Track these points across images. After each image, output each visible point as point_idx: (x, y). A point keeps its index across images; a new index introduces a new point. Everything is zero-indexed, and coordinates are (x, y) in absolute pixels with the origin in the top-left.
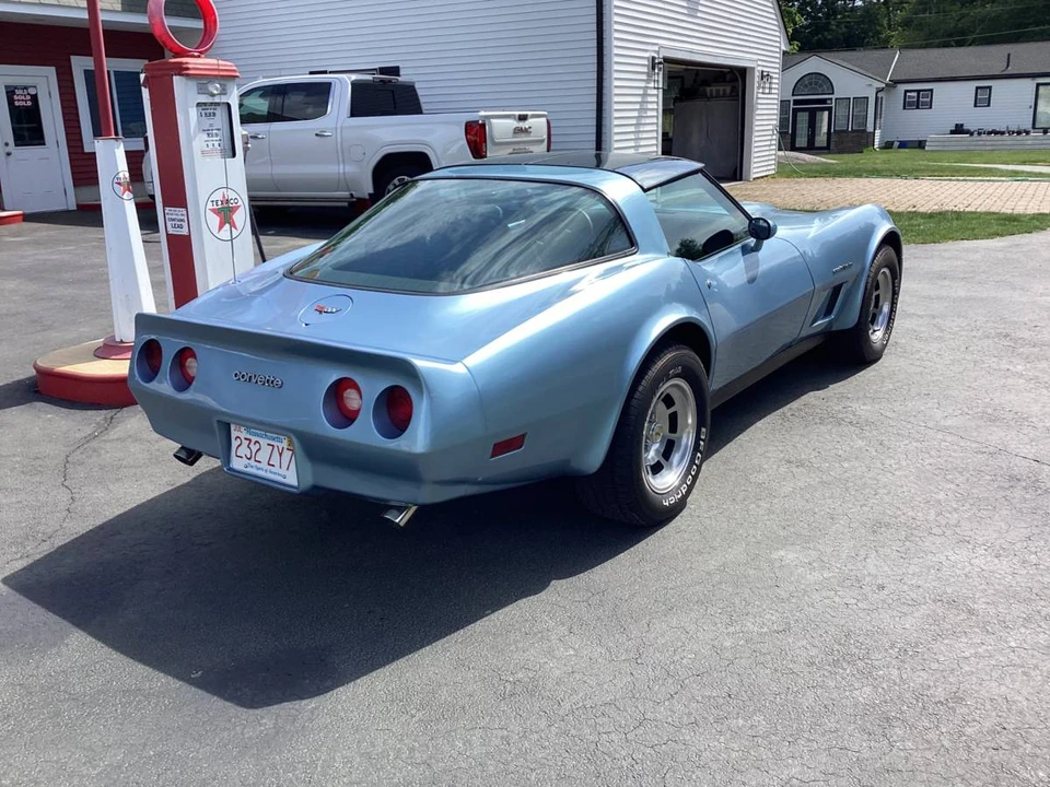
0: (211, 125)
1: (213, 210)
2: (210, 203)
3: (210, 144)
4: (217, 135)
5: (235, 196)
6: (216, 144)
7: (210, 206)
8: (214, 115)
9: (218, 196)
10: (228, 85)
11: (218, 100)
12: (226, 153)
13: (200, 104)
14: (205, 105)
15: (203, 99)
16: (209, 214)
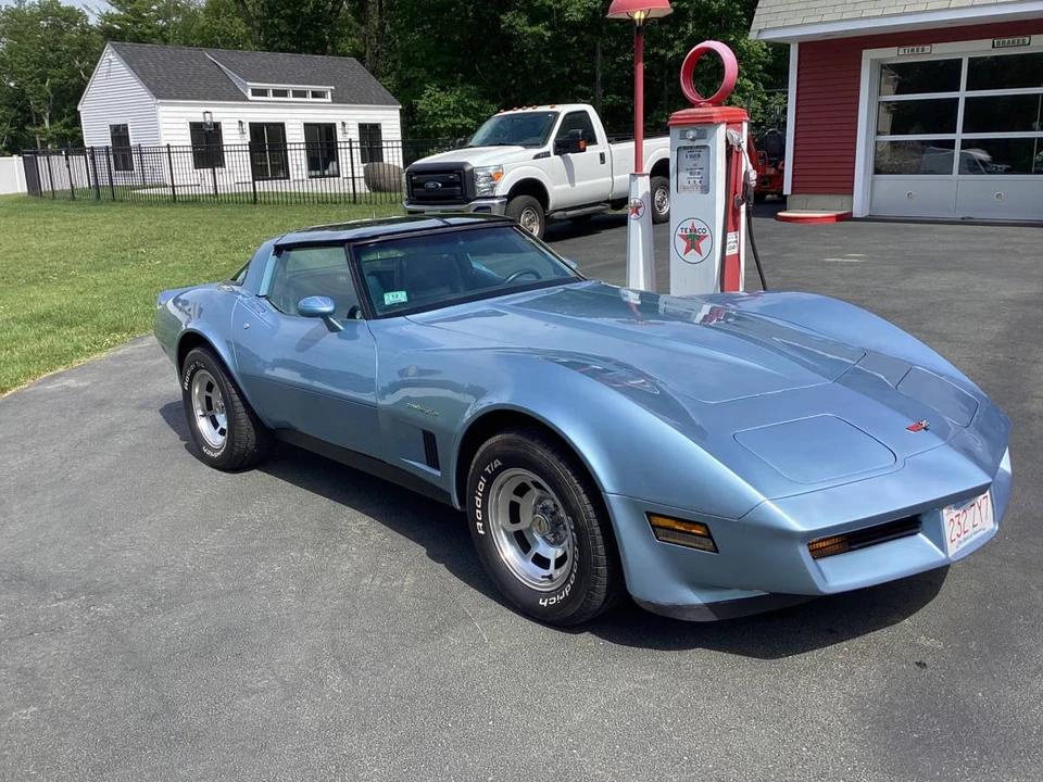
0: (695, 165)
1: (682, 236)
2: (679, 230)
3: (692, 181)
4: (699, 173)
5: (704, 226)
6: (698, 181)
7: (679, 232)
8: (699, 156)
9: (688, 225)
10: (709, 130)
11: (697, 143)
12: (705, 189)
13: (685, 148)
14: (691, 147)
15: (684, 143)
16: (679, 239)
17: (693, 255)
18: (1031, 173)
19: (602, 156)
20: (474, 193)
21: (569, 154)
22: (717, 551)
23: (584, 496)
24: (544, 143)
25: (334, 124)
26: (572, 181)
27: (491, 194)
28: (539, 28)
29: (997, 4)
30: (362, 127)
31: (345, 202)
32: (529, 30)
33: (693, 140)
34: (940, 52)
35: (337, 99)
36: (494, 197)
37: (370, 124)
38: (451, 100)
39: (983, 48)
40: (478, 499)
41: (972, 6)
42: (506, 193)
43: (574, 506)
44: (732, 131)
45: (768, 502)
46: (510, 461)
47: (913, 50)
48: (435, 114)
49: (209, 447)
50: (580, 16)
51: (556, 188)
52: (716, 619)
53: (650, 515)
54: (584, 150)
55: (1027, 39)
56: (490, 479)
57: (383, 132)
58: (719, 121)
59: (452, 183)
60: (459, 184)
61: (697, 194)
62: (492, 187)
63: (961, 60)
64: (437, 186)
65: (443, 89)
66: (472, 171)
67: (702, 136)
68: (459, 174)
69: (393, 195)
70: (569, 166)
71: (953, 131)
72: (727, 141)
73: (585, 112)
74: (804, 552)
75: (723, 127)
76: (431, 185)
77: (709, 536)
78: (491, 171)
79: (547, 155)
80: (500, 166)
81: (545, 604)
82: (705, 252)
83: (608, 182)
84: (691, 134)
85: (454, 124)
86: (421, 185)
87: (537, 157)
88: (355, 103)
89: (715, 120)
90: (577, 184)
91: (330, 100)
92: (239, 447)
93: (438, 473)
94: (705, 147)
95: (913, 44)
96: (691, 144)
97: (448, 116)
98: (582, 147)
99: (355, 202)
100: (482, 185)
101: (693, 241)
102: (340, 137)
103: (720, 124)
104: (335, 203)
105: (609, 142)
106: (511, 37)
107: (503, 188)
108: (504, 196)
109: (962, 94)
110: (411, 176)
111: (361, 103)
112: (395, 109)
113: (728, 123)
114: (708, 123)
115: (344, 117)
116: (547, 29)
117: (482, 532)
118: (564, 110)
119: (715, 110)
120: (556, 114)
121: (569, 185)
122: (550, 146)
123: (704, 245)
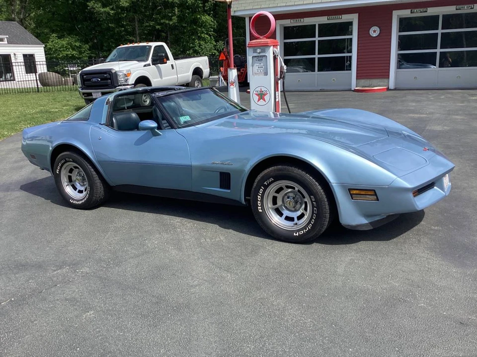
0: (260, 64)
1: (256, 94)
3: (259, 70)
4: (262, 67)
5: (266, 89)
6: (262, 70)
7: (255, 92)
8: (262, 60)
9: (259, 89)
10: (266, 49)
11: (261, 54)
12: (266, 74)
13: (255, 57)
14: (258, 56)
15: (255, 54)
16: (254, 95)
17: (262, 102)
18: (344, 70)
19: (172, 66)
20: (118, 83)
21: (159, 65)
22: (378, 200)
23: (319, 186)
24: (147, 60)
25: (10, 55)
26: (161, 77)
27: (126, 84)
28: (107, 9)
29: (331, 2)
30: (25, 56)
31: (33, 92)
32: (103, 10)
33: (259, 53)
34: (308, 21)
35: (10, 42)
36: (128, 85)
37: (28, 55)
38: (64, 43)
39: (324, 20)
40: (259, 197)
41: (321, 3)
42: (133, 83)
43: (315, 191)
44: (275, 49)
45: (398, 179)
46: (277, 178)
47: (296, 21)
48: (56, 50)
49: (73, 199)
50: (127, 4)
51: (155, 80)
52: (372, 228)
53: (350, 190)
54: (166, 63)
55: (341, 16)
56: (266, 187)
57: (36, 58)
58: (271, 44)
59: (106, 79)
60: (110, 79)
61: (262, 76)
62: (126, 80)
63: (315, 25)
64: (98, 80)
65: (59, 38)
66: (116, 72)
67: (263, 51)
68: (110, 74)
69: (59, 87)
70: (159, 70)
71: (314, 54)
72: (274, 53)
73: (162, 46)
74: (411, 195)
75: (272, 47)
76: (94, 80)
77: (376, 195)
78: (125, 72)
79: (149, 65)
80: (129, 70)
81: (297, 235)
82: (267, 101)
83: (175, 78)
84: (259, 51)
85: (67, 55)
86: (89, 80)
87: (145, 66)
88: (20, 44)
89: (269, 45)
90: (163, 78)
91: (6, 43)
92: (96, 197)
93: (229, 191)
94: (264, 56)
95: (297, 18)
96: (258, 55)
97: (64, 51)
98: (165, 61)
99: (38, 91)
100: (121, 79)
101: (261, 96)
102: (13, 60)
103: (271, 46)
104: (28, 92)
105: (174, 59)
106: (93, 13)
107: (132, 80)
108: (132, 84)
109: (317, 39)
110: (83, 76)
111: (23, 44)
112: (42, 47)
113: (273, 46)
114: (266, 46)
115: (14, 51)
116: (112, 9)
117: (261, 211)
118: (153, 44)
119: (269, 40)
120: (150, 47)
121: (160, 79)
122: (150, 61)
123: (266, 98)
